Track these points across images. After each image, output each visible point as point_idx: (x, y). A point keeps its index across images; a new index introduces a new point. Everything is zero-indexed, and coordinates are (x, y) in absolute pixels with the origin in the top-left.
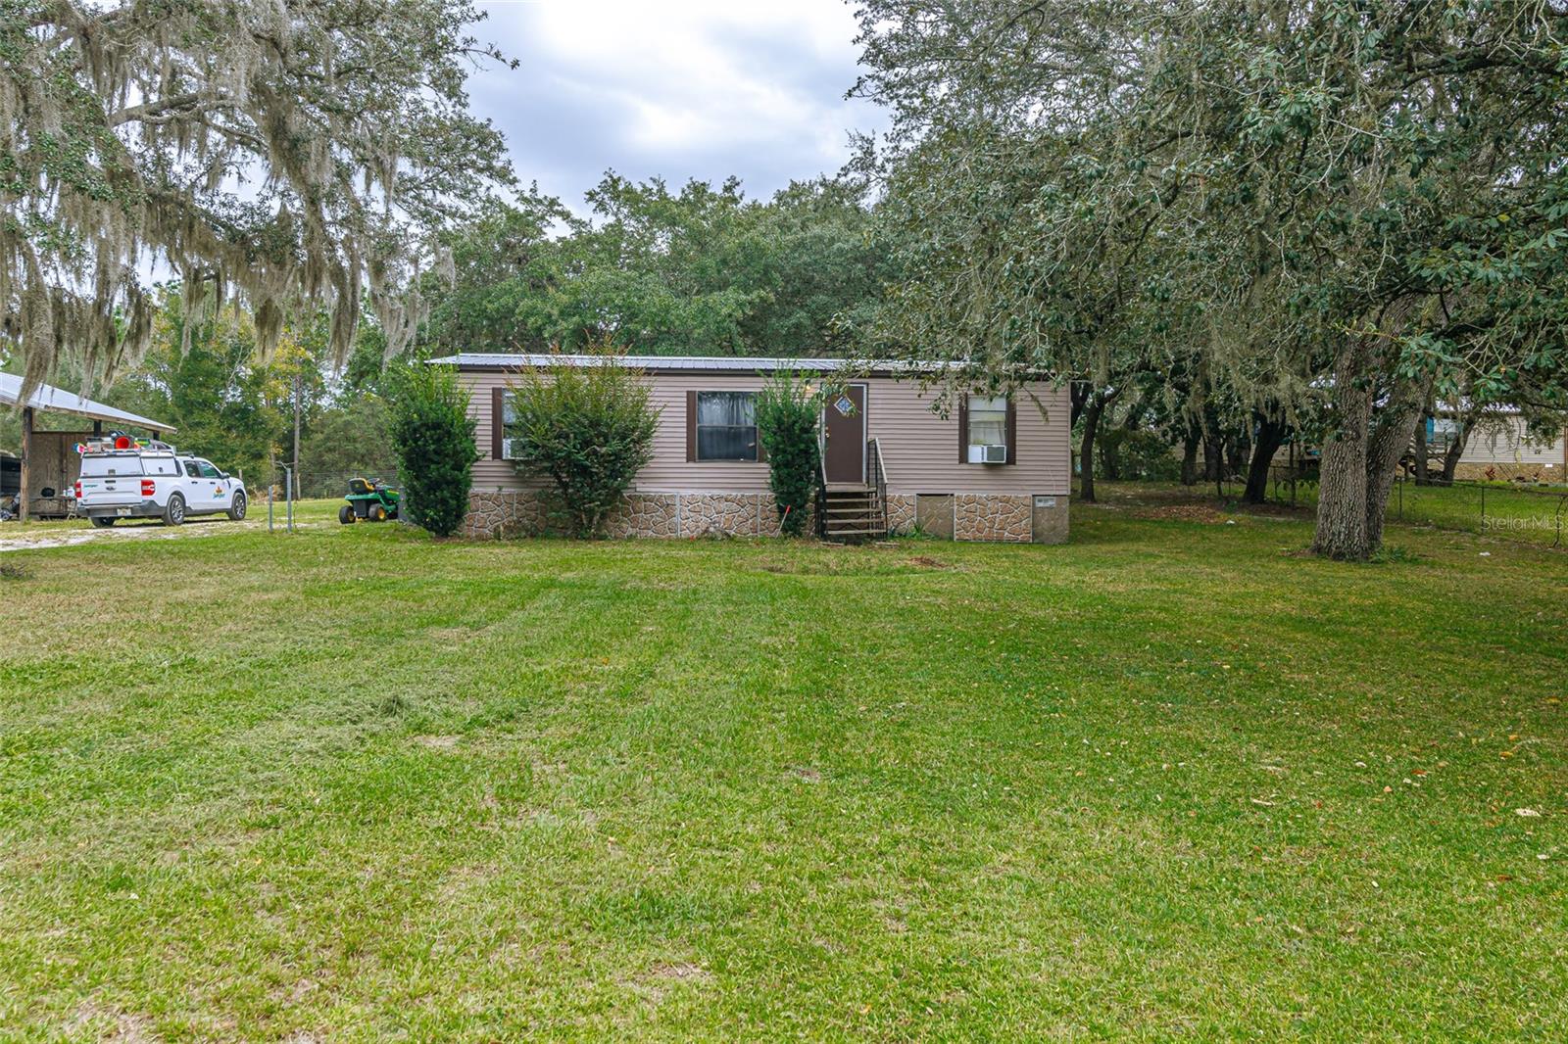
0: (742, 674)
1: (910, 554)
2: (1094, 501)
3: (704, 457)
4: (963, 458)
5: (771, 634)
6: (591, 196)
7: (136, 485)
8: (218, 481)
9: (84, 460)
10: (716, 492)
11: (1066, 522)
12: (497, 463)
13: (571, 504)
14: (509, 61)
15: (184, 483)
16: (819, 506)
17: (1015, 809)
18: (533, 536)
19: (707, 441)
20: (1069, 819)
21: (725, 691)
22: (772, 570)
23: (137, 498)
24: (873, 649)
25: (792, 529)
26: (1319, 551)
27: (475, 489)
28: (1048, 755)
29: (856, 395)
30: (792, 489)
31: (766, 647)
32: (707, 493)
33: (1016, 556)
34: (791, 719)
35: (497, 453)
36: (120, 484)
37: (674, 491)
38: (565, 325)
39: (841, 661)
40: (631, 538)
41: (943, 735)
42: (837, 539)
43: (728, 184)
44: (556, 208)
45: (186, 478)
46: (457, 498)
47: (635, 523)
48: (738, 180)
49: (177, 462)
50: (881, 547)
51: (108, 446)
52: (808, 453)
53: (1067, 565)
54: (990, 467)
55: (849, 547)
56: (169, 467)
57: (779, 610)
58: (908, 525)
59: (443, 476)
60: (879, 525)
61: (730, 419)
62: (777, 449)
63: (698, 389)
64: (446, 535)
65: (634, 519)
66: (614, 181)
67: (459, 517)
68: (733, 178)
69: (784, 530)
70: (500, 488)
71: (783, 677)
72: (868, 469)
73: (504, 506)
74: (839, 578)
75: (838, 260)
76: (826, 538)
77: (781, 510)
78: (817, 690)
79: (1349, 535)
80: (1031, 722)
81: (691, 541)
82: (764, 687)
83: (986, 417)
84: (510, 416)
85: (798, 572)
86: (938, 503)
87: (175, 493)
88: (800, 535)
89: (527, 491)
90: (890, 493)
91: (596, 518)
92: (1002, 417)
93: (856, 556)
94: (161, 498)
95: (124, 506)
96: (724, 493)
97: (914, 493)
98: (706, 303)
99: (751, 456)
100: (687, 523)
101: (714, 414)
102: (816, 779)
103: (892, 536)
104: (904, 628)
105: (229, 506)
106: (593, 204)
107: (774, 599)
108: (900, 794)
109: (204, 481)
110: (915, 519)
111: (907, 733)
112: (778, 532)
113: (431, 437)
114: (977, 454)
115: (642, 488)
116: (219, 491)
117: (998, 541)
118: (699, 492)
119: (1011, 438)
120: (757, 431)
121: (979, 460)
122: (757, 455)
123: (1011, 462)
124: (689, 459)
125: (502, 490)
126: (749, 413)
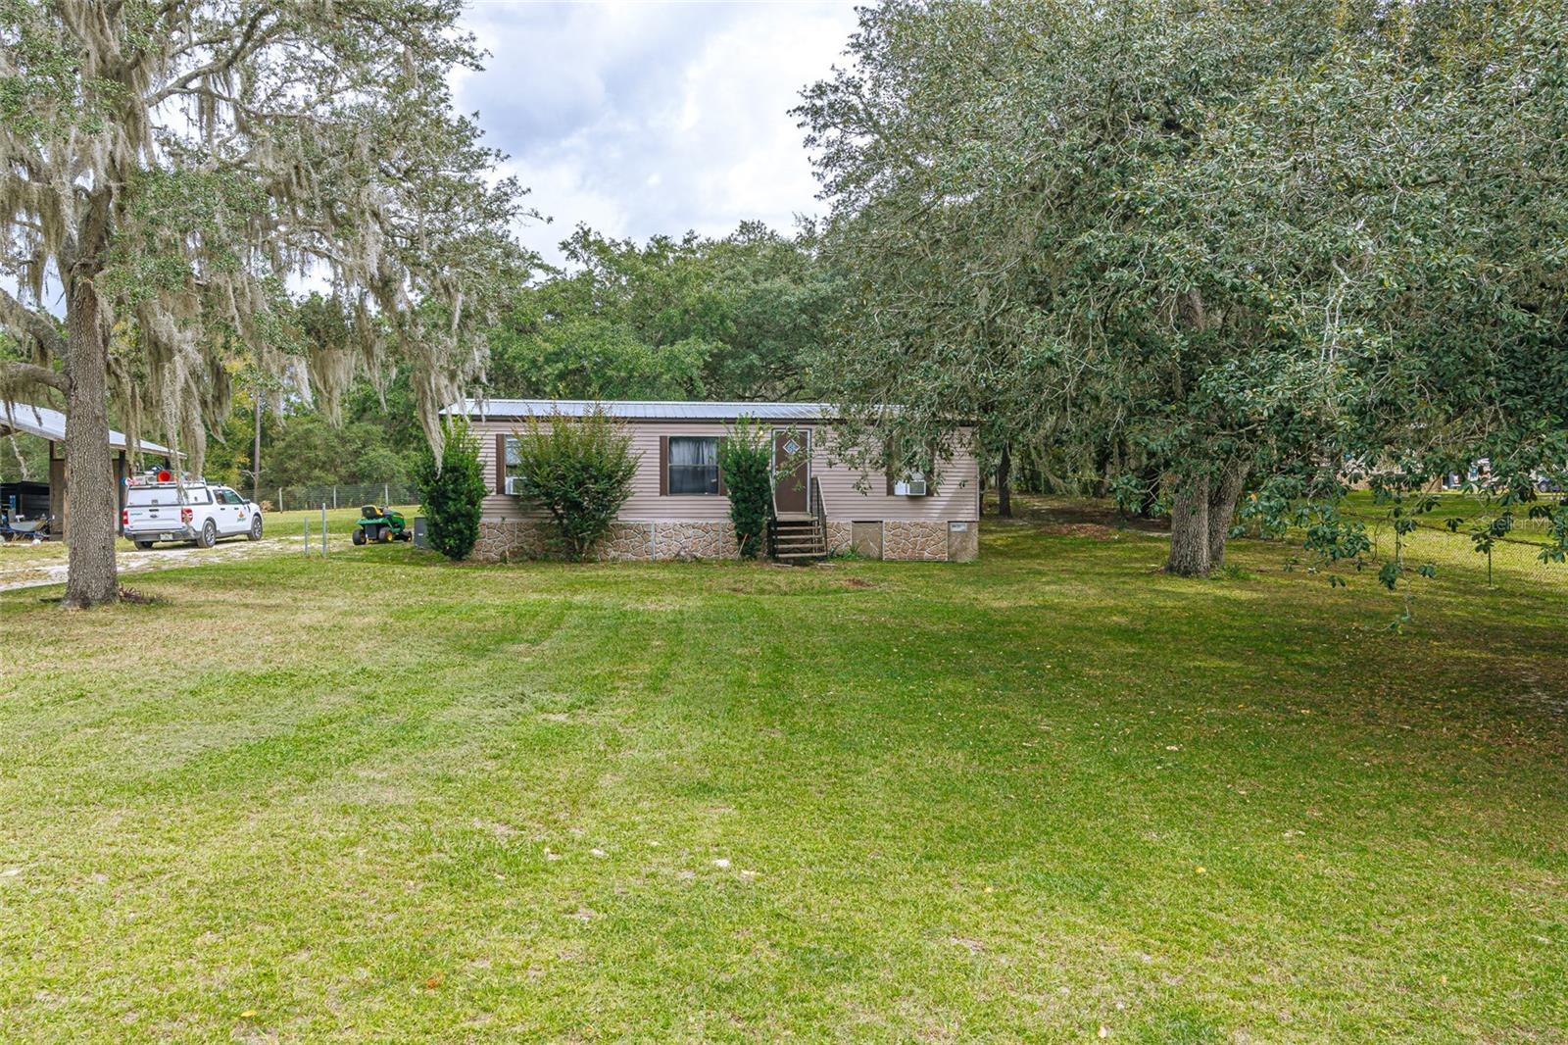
0: (727, 675)
1: (845, 574)
2: (1010, 516)
3: (672, 492)
4: (890, 491)
5: (742, 646)
6: (565, 246)
7: (177, 512)
8: (240, 506)
9: (130, 492)
10: (684, 521)
11: (975, 543)
12: (501, 497)
13: (566, 532)
14: (545, 218)
15: (214, 509)
16: (770, 533)
17: (889, 749)
18: (533, 559)
19: (676, 477)
20: (917, 753)
21: (718, 686)
22: (735, 590)
23: (179, 524)
24: (814, 656)
25: (749, 553)
26: (1171, 569)
27: (484, 520)
28: (916, 721)
29: (801, 439)
30: (749, 520)
31: (740, 656)
32: (677, 522)
33: (930, 576)
34: (761, 703)
35: (501, 490)
36: (162, 513)
37: (649, 521)
38: (550, 370)
39: (791, 665)
40: (614, 559)
41: (854, 711)
42: (786, 561)
43: (687, 237)
44: (536, 261)
45: (216, 506)
46: (471, 529)
47: (616, 547)
48: (696, 234)
49: (208, 492)
50: (822, 568)
51: (151, 479)
52: (763, 489)
53: (969, 583)
54: (912, 498)
55: (796, 568)
56: (202, 496)
57: (746, 628)
58: (844, 548)
59: (458, 510)
60: (821, 550)
62: (737, 488)
63: (669, 435)
64: (460, 559)
65: (617, 545)
66: (585, 232)
67: (471, 544)
68: (691, 232)
69: (743, 554)
70: (503, 519)
71: (754, 677)
72: (811, 500)
73: (507, 534)
74: (788, 597)
75: (786, 311)
76: (777, 560)
77: (740, 538)
78: (776, 685)
79: (1194, 557)
80: (909, 703)
81: (666, 564)
82: (742, 683)
84: (512, 458)
85: (756, 593)
86: (871, 528)
87: (209, 519)
88: (755, 557)
89: (524, 521)
90: (829, 521)
91: (587, 544)
93: (802, 576)
94: (197, 524)
95: (166, 532)
96: (691, 521)
97: (850, 521)
98: (671, 352)
99: (714, 490)
100: (661, 547)
101: (682, 456)
102: (778, 736)
103: (832, 557)
104: (835, 641)
105: (249, 528)
106: (566, 253)
107: (741, 618)
108: (826, 742)
109: (229, 507)
110: (850, 543)
111: (832, 711)
112: (737, 555)
113: (450, 478)
115: (623, 517)
116: (241, 515)
117: (920, 560)
118: (671, 521)
119: (930, 474)
120: (719, 470)
121: (904, 492)
122: (719, 489)
123: (930, 494)
124: (663, 493)
125: (505, 520)
126: (711, 454)
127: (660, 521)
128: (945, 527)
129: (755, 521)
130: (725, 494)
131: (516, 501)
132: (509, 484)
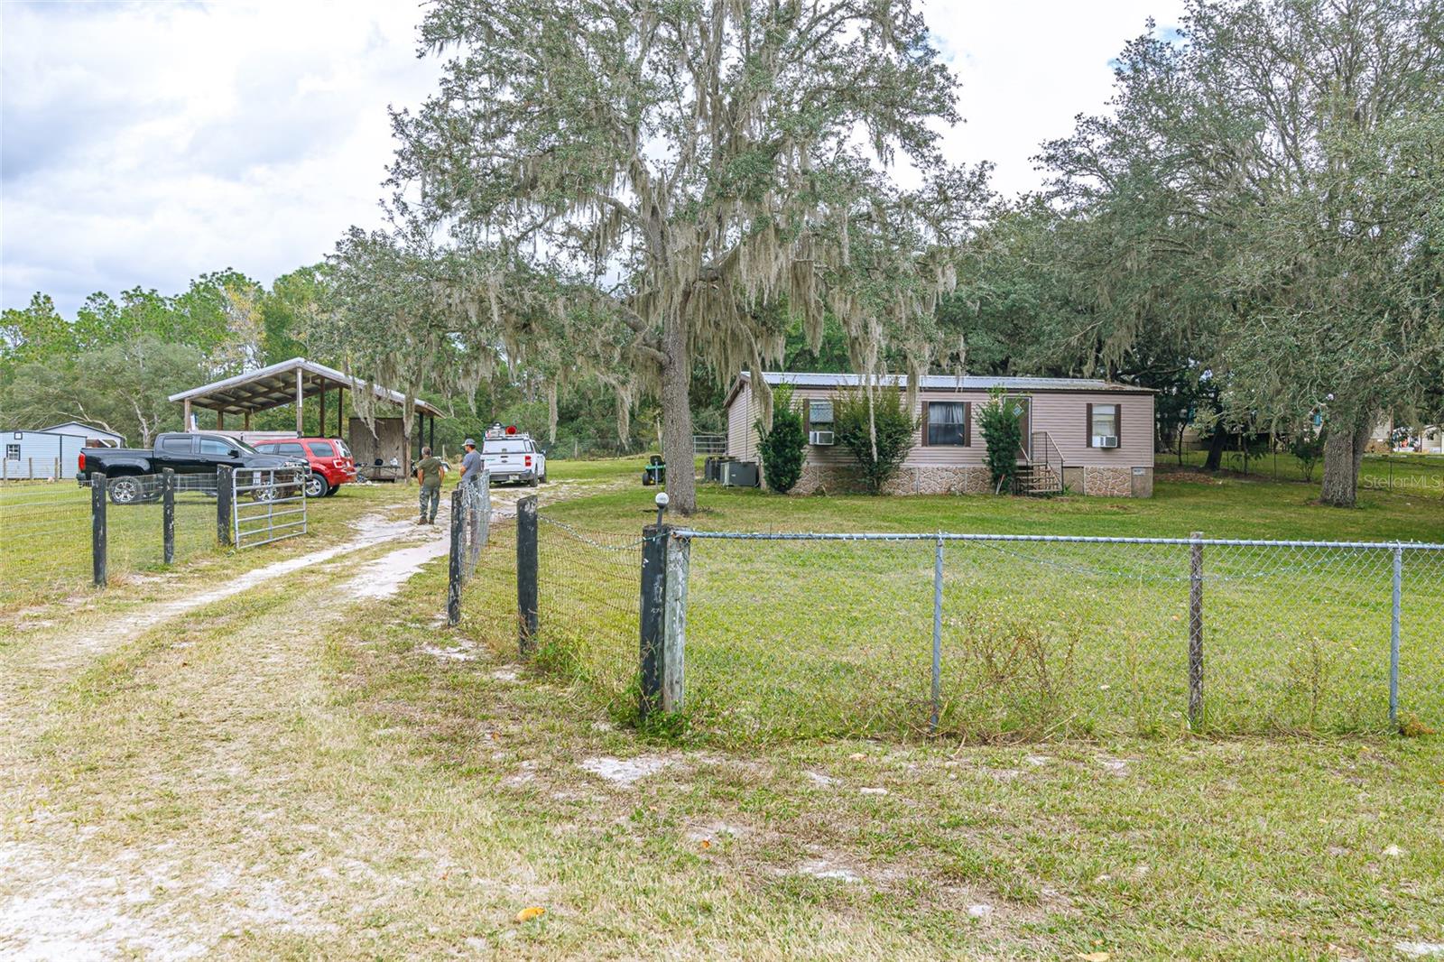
3: (933, 443)
4: (1089, 444)
7: (522, 459)
9: (486, 443)
10: (940, 466)
11: (1151, 484)
19: (933, 432)
23: (522, 468)
25: (1005, 489)
26: (1325, 502)
29: (1025, 404)
30: (1007, 465)
32: (937, 466)
36: (511, 459)
37: (915, 465)
46: (796, 470)
47: (891, 485)
51: (501, 433)
59: (791, 455)
61: (947, 418)
63: (928, 400)
67: (795, 482)
69: (1001, 490)
70: (815, 464)
72: (1032, 451)
73: (812, 474)
77: (998, 477)
79: (1344, 493)
83: (1103, 418)
86: (1074, 472)
88: (1009, 492)
90: (1047, 466)
92: (1112, 418)
95: (514, 473)
96: (944, 466)
97: (1060, 466)
99: (961, 443)
100: (924, 485)
101: (937, 416)
110: (1061, 483)
114: (1097, 441)
117: (1112, 496)
118: (930, 466)
119: (1118, 432)
120: (965, 428)
121: (1099, 445)
122: (964, 441)
123: (1119, 446)
124: (924, 444)
125: (810, 464)
126: (958, 415)
127: (922, 466)
128: (1129, 471)
129: (1010, 465)
130: (969, 445)
131: (820, 450)
132: (814, 437)
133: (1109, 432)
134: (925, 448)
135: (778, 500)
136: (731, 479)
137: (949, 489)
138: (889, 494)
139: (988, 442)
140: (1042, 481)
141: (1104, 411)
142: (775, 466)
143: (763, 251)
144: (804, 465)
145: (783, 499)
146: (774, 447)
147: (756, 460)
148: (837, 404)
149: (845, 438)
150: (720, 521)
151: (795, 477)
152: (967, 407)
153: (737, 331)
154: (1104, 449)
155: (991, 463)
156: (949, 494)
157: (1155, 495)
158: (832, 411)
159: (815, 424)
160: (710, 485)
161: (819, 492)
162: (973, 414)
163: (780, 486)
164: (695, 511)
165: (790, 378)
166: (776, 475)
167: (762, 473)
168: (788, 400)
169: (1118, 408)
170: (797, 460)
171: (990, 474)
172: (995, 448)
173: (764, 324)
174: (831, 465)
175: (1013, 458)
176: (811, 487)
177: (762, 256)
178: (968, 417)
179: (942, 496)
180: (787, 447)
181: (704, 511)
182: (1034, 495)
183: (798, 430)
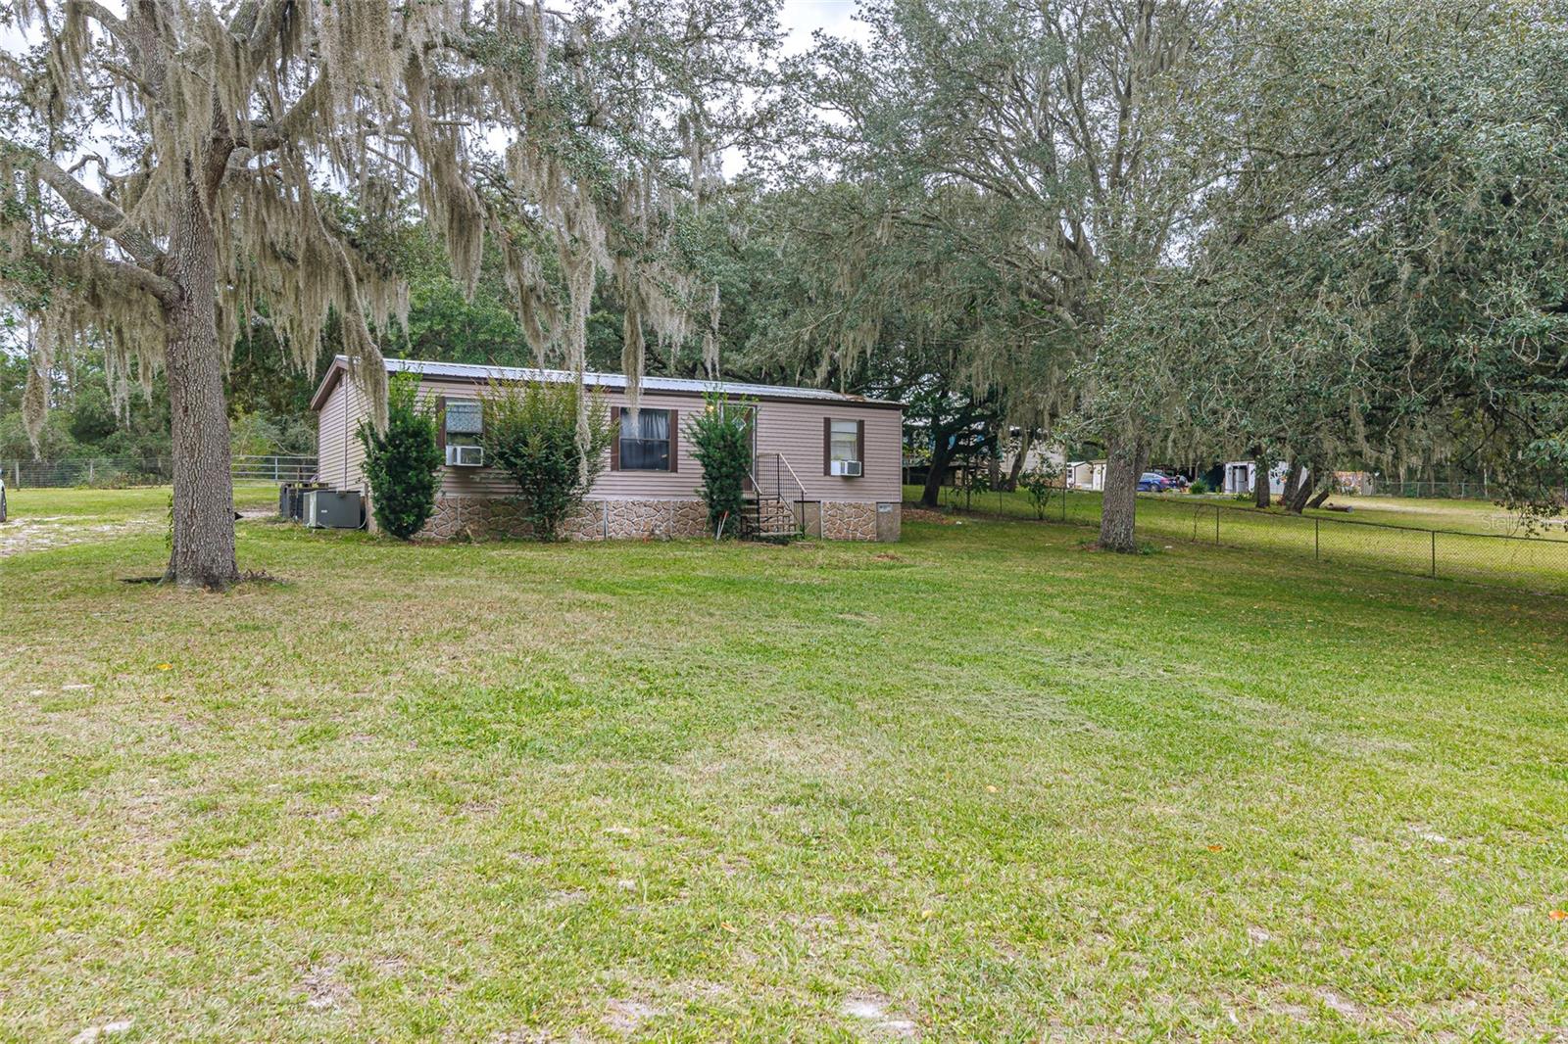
3: (625, 467)
4: (827, 471)
10: (635, 498)
11: (899, 524)
19: (627, 451)
25: (728, 531)
26: (1106, 547)
29: (748, 416)
30: (730, 497)
37: (602, 497)
46: (428, 503)
47: (567, 526)
55: (780, 546)
61: (646, 434)
63: (620, 406)
64: (407, 539)
65: (568, 523)
67: (424, 521)
69: (722, 532)
70: (444, 493)
73: (449, 510)
79: (1128, 535)
83: (843, 437)
86: (809, 508)
88: (737, 537)
89: (469, 496)
92: (854, 438)
96: (642, 499)
99: (665, 466)
100: (613, 526)
101: (632, 429)
114: (836, 468)
117: (854, 540)
118: (623, 499)
119: (861, 457)
120: (669, 445)
121: (839, 473)
122: (669, 465)
123: (863, 476)
124: (613, 468)
125: (446, 494)
126: (661, 428)
127: (612, 499)
128: (874, 508)
129: (736, 499)
130: (675, 470)
131: (463, 475)
132: (453, 454)
133: (850, 457)
134: (615, 473)
135: (396, 550)
136: (319, 516)
137: (652, 532)
138: (566, 540)
139: (705, 465)
140: (774, 521)
141: (844, 429)
142: (390, 498)
143: (367, 24)
144: (438, 496)
145: (402, 550)
146: (389, 467)
147: (361, 487)
148: (488, 405)
149: (501, 455)
150: (283, 598)
151: (422, 514)
152: (672, 416)
153: (319, 246)
154: (845, 478)
155: (709, 496)
156: (652, 539)
157: (904, 539)
158: (480, 416)
159: (454, 435)
160: (287, 526)
161: (460, 538)
162: (682, 425)
163: (400, 527)
164: (234, 578)
165: (413, 366)
166: (393, 511)
167: (371, 508)
168: (411, 395)
169: (861, 424)
170: (427, 489)
171: (707, 511)
172: (715, 473)
173: (371, 257)
174: (478, 496)
175: (738, 488)
176: (449, 529)
177: (366, 35)
178: (673, 429)
179: (641, 541)
180: (411, 468)
181: (254, 578)
182: (767, 540)
183: (427, 442)
